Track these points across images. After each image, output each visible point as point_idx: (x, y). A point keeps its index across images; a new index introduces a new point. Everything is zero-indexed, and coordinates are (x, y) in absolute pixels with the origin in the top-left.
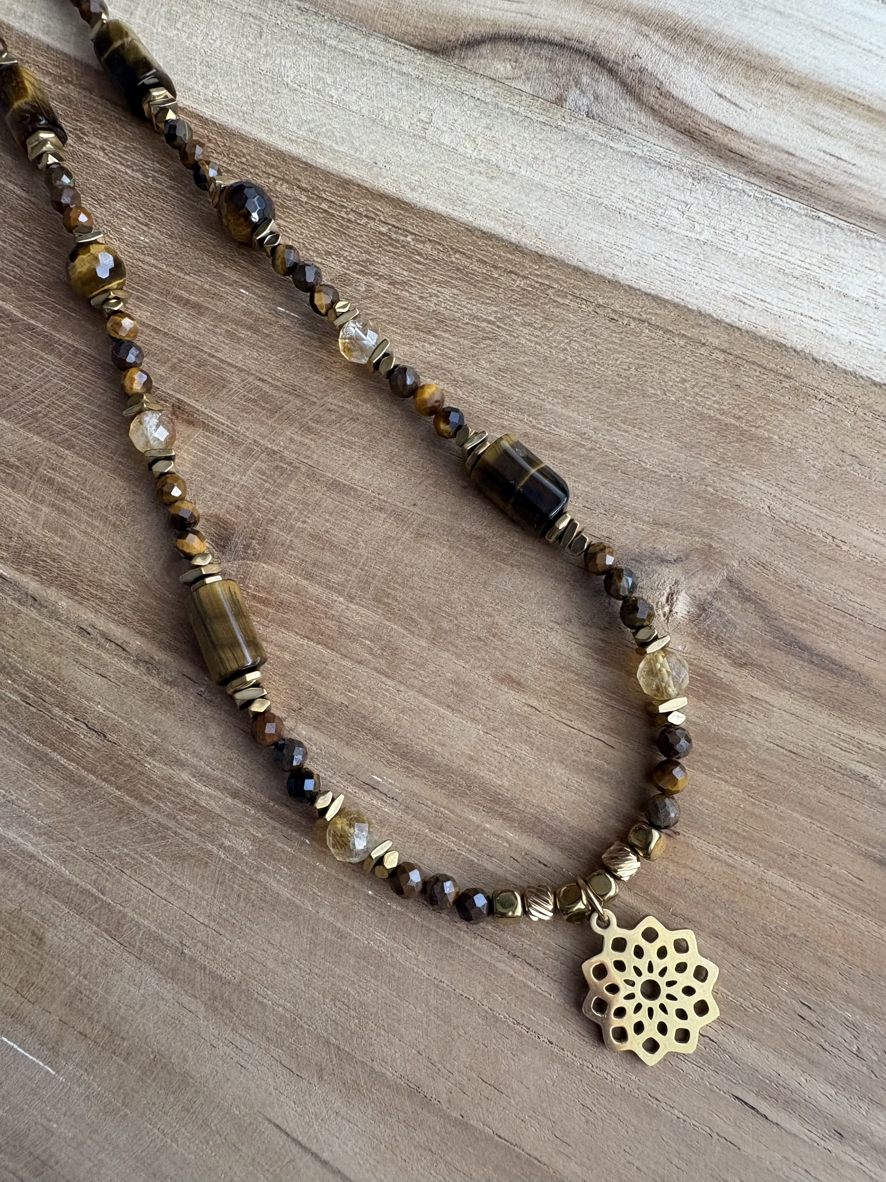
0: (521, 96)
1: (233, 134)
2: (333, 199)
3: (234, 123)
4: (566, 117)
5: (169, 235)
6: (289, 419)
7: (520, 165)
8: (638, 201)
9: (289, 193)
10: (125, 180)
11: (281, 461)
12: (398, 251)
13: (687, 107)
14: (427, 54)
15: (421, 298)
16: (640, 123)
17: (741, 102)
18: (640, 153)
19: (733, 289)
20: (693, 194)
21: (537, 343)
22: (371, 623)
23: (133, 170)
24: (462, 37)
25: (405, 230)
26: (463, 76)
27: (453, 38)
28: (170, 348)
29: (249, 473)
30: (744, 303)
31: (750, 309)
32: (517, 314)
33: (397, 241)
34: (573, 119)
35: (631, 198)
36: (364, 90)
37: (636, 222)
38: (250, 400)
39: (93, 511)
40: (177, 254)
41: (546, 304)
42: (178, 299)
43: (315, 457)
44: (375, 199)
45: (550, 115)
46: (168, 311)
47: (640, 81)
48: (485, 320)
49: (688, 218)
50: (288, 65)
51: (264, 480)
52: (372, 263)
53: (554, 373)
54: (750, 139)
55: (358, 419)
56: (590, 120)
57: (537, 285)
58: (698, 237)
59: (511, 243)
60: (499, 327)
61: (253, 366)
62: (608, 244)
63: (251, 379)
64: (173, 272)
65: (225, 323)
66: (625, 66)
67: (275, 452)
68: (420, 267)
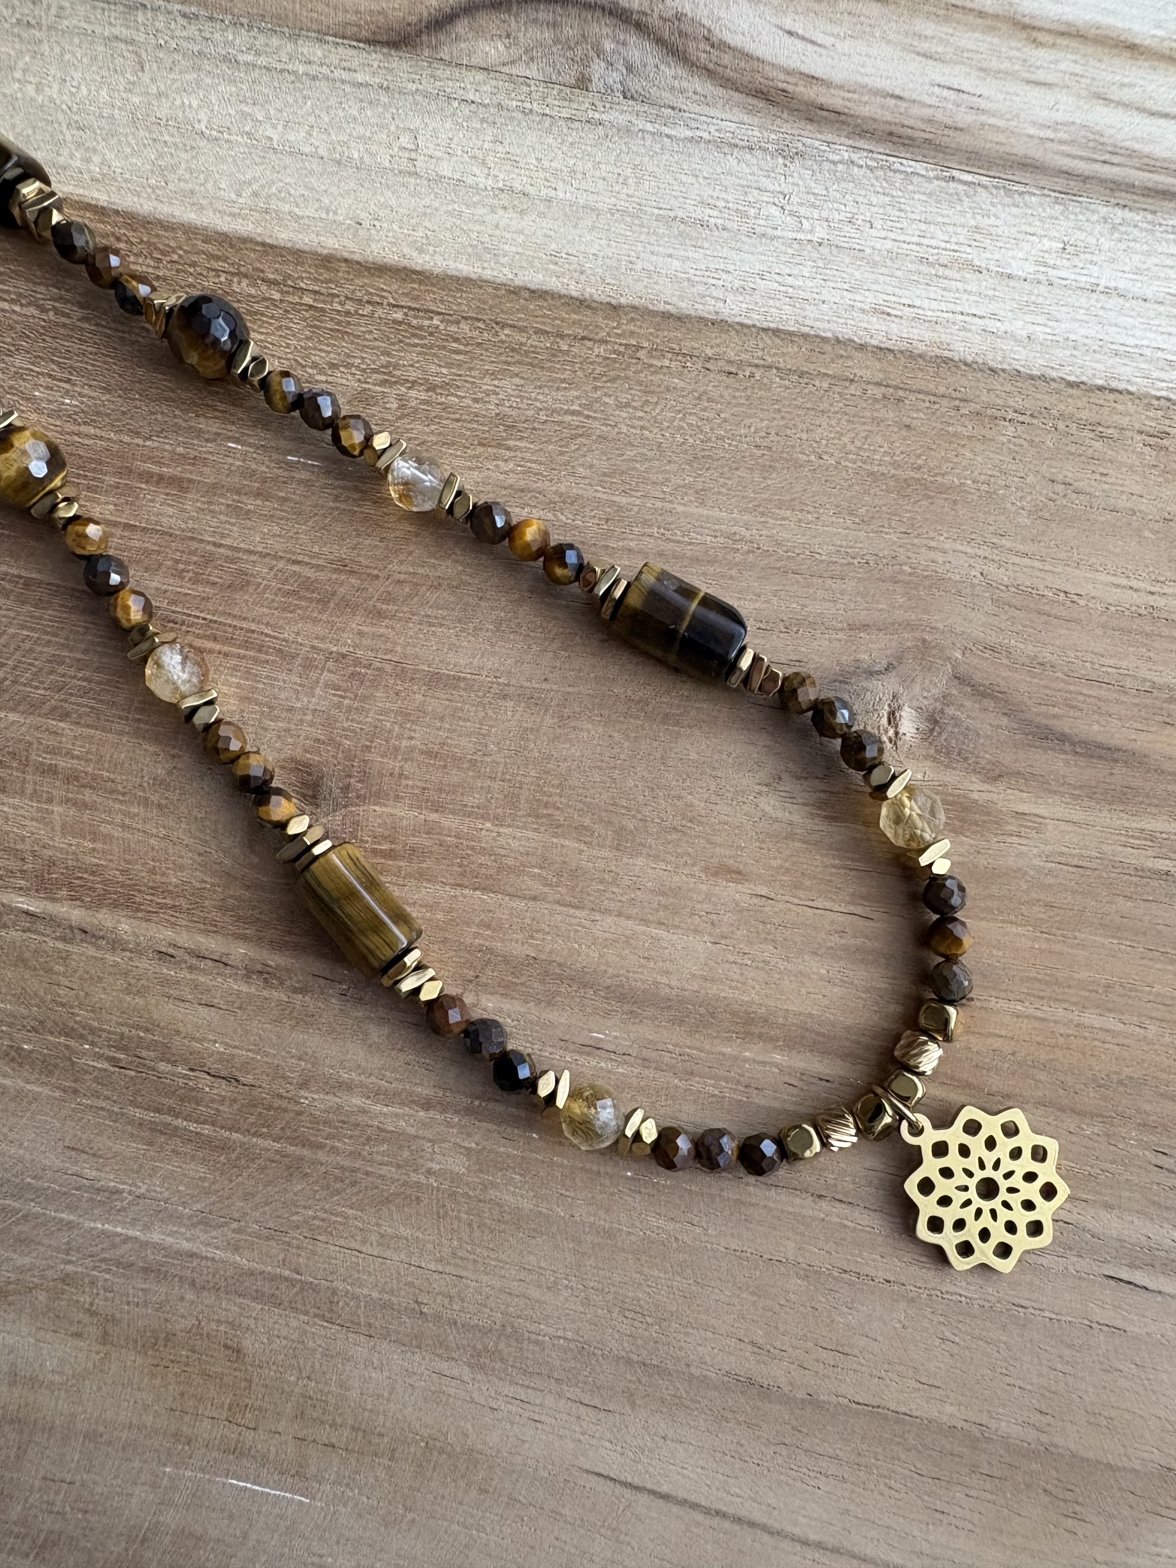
0: (530, 86)
1: (149, 223)
2: (316, 288)
3: (145, 206)
4: (597, 103)
5: (104, 388)
6: (347, 606)
7: (553, 186)
8: (721, 204)
9: (253, 291)
10: (16, 322)
11: (355, 666)
12: (426, 342)
13: (752, 57)
14: (385, 50)
15: (476, 400)
16: (695, 93)
17: (820, 38)
18: (705, 135)
19: (870, 298)
20: (790, 180)
21: (642, 428)
22: (533, 845)
23: (22, 305)
24: (425, 14)
25: (427, 311)
26: (442, 72)
27: (413, 19)
28: (156, 548)
29: (318, 691)
30: (888, 314)
31: (897, 320)
32: (606, 395)
33: (420, 328)
34: (608, 105)
35: (710, 201)
36: (312, 119)
37: (725, 234)
38: (288, 593)
39: (124, 794)
40: (124, 413)
41: (641, 372)
42: (147, 477)
43: (399, 649)
44: (373, 275)
45: (575, 106)
46: (137, 497)
47: (680, 33)
48: (567, 412)
49: (792, 214)
50: (195, 104)
51: (341, 696)
52: (396, 367)
53: (675, 462)
54: (841, 87)
55: (440, 585)
56: (630, 102)
57: (622, 349)
58: (809, 237)
59: (572, 298)
60: (588, 417)
61: (278, 546)
62: (698, 273)
63: (281, 565)
64: (127, 439)
65: (222, 495)
66: (656, 15)
67: (344, 656)
68: (461, 357)
